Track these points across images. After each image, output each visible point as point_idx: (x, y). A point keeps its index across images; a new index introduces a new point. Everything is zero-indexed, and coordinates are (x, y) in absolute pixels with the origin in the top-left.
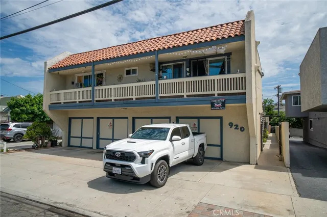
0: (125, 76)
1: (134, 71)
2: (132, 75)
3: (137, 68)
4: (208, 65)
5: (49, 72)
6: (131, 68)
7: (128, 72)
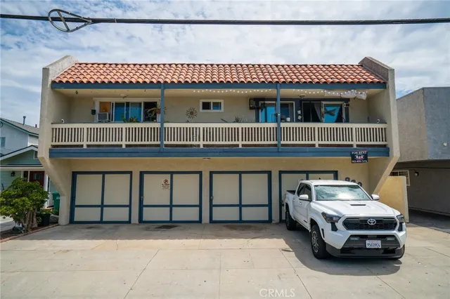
0: (201, 110)
1: (217, 105)
2: (212, 111)
3: (222, 101)
4: (323, 110)
5: (52, 88)
6: (212, 101)
7: (206, 106)
